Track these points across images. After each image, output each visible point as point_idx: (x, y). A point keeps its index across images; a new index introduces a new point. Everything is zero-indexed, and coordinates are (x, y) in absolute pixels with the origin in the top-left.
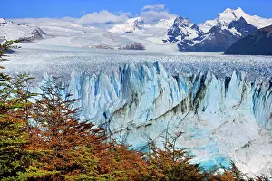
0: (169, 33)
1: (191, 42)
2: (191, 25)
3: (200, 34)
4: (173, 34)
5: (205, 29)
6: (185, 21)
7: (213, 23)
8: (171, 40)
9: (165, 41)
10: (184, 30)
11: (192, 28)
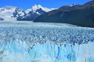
0: (14, 14)
1: (21, 17)
2: (22, 11)
3: (25, 14)
4: (15, 14)
5: (27, 12)
6: (19, 9)
7: (30, 10)
8: (14, 16)
9: (12, 17)
10: (19, 13)
11: (22, 12)
